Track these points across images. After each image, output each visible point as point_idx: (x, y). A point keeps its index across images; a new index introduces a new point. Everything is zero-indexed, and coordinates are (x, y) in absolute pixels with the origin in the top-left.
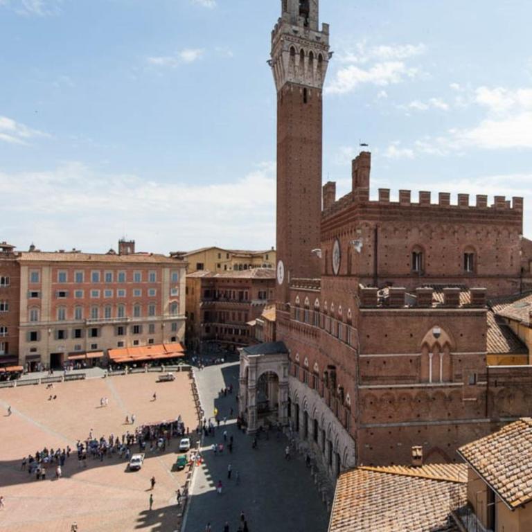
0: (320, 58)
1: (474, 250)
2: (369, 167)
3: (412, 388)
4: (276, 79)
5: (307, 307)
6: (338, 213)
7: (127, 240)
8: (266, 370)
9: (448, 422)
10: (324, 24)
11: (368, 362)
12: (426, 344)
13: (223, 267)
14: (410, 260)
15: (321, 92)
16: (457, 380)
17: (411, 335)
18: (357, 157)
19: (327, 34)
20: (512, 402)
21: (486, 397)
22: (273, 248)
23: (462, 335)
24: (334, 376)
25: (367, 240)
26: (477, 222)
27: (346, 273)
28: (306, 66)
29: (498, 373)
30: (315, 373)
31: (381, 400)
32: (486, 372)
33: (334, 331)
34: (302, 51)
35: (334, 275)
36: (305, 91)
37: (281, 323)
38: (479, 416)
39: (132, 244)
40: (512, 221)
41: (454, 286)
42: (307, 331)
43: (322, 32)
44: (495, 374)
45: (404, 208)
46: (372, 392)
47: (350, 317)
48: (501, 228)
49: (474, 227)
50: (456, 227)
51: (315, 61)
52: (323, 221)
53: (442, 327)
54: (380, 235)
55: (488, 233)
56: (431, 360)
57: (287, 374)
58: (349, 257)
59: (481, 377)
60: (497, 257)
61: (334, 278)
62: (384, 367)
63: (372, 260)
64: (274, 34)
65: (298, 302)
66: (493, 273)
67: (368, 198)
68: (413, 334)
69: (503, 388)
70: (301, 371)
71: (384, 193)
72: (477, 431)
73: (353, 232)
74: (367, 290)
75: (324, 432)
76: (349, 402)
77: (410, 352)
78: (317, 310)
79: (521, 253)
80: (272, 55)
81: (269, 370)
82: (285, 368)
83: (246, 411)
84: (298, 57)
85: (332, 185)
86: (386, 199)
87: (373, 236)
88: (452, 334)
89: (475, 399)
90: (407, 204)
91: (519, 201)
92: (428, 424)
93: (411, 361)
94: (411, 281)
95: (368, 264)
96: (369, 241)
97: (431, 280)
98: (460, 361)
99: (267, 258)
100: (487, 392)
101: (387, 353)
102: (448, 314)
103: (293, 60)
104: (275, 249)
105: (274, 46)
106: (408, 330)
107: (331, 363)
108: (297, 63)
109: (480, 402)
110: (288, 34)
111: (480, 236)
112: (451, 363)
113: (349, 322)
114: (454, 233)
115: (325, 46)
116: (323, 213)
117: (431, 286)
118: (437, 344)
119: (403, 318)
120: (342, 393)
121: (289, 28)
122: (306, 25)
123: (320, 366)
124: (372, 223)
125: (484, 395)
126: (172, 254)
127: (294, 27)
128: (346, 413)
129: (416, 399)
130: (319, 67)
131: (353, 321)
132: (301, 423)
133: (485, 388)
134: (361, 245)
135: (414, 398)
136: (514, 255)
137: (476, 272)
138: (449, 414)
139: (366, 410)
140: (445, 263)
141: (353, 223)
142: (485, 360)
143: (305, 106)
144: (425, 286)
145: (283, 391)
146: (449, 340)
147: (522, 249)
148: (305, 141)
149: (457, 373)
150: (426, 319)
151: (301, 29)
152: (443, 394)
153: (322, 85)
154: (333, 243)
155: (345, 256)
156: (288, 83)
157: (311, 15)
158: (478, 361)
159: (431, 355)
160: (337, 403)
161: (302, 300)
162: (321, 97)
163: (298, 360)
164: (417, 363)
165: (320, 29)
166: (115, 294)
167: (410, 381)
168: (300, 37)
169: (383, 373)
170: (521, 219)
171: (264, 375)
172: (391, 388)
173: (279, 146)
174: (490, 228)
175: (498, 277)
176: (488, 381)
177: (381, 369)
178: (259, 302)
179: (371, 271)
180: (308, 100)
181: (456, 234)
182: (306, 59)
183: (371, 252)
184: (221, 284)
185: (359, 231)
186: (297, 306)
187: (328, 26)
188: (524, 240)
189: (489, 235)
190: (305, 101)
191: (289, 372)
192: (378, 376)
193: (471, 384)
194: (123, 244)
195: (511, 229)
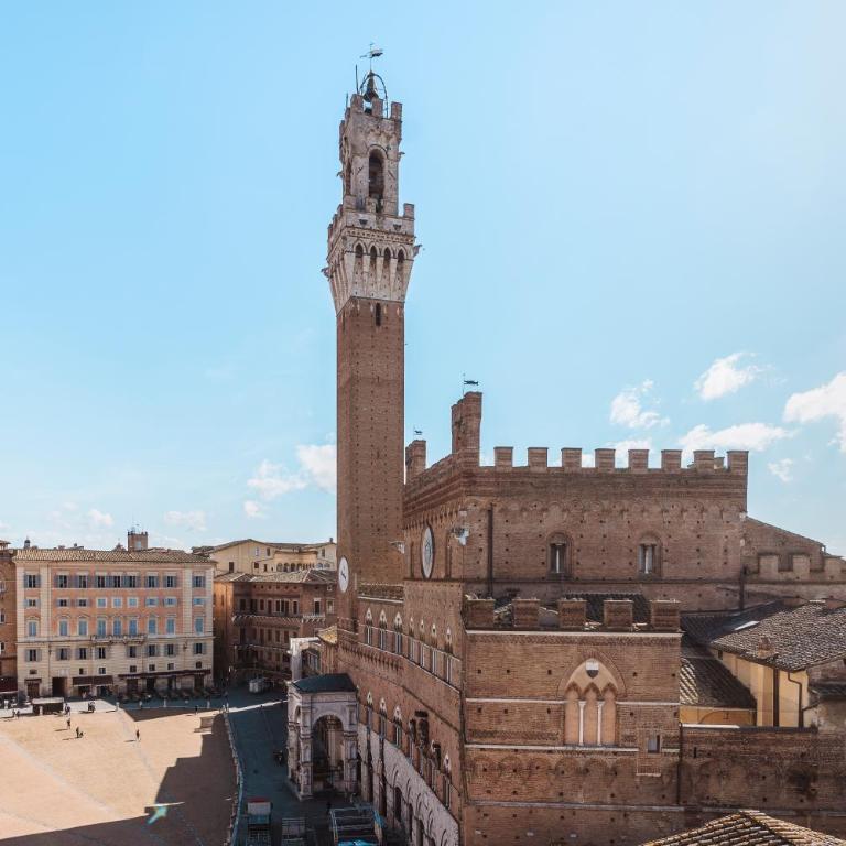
0: (401, 257)
1: (657, 538)
2: (479, 416)
3: (550, 752)
4: (335, 295)
5: (383, 626)
6: (429, 487)
7: (138, 531)
8: (324, 714)
9: (611, 807)
10: (406, 205)
11: (480, 710)
12: (574, 686)
13: (262, 568)
14: (545, 557)
15: (402, 307)
16: (626, 744)
17: (550, 672)
18: (461, 401)
19: (412, 219)
20: (723, 783)
21: (679, 774)
22: (331, 539)
23: (635, 674)
24: (425, 726)
25: (476, 526)
26: (662, 494)
27: (443, 576)
28: (379, 272)
29: (699, 736)
30: (396, 721)
31: (501, 767)
32: (678, 733)
33: (424, 662)
34: (373, 249)
35: (425, 579)
36: (378, 307)
37: (345, 648)
38: (664, 802)
39: (144, 536)
40: (726, 491)
41: (622, 597)
42: (382, 661)
43: (405, 217)
44: (694, 737)
45: (536, 476)
46: (487, 754)
47: (450, 641)
48: (706, 503)
49: (657, 502)
50: (626, 503)
51: (394, 262)
52: (407, 499)
53: (601, 660)
54: (498, 518)
55: (682, 511)
56: (582, 711)
57: (355, 721)
58: (448, 552)
59: (669, 741)
60: (698, 550)
61: (425, 583)
62: (504, 718)
63: (485, 555)
64: (331, 228)
65: (369, 617)
66: (690, 576)
67: (477, 462)
68: (553, 670)
69: (707, 759)
70: (375, 717)
71: (504, 454)
72: (662, 824)
73: (454, 515)
74: (477, 602)
75: (410, 806)
76: (449, 767)
77: (547, 696)
78: (399, 629)
79: (742, 542)
80: (329, 260)
81: (328, 713)
82: (351, 712)
83: (298, 768)
84: (367, 259)
85: (420, 446)
86: (507, 463)
87: (485, 521)
88: (619, 672)
89: (658, 775)
90: (541, 470)
91: (740, 458)
92: (577, 807)
93: (549, 711)
94: (547, 589)
95: (478, 562)
96: (479, 527)
97: (582, 586)
98: (632, 714)
99: (323, 555)
100: (680, 765)
101: (510, 698)
102: (611, 642)
103: (360, 264)
104: (335, 541)
105: (332, 246)
106: (544, 664)
107: (422, 708)
108: (366, 268)
109: (666, 780)
110: (353, 227)
111: (667, 517)
112: (617, 716)
113: (448, 649)
114: (622, 512)
115: (409, 237)
116: (407, 487)
117: (582, 596)
118: (593, 687)
119: (536, 645)
120: (438, 752)
121: (353, 218)
122: (379, 210)
123: (403, 712)
124: (484, 502)
125: (674, 769)
126: (195, 550)
127: (362, 216)
128: (445, 782)
129: (556, 769)
130: (399, 270)
131: (454, 647)
132: (377, 791)
133: (677, 759)
134: (466, 534)
135: (553, 767)
136: (730, 547)
137: (660, 575)
138: (613, 796)
139: (477, 781)
140: (606, 561)
141: (454, 501)
142: (676, 714)
143: (378, 330)
144: (572, 596)
145: (349, 744)
146: (613, 682)
147: (745, 537)
148: (378, 382)
149: (628, 732)
150: (573, 649)
151: (370, 217)
152: (602, 764)
153: (404, 296)
154: (423, 530)
155: (441, 551)
156: (353, 299)
157: (387, 194)
158: (664, 716)
159: (582, 704)
160: (431, 766)
161: (377, 616)
162: (402, 314)
163: (370, 701)
164: (560, 716)
165: (401, 213)
166: (125, 602)
167: (549, 742)
168: (371, 229)
169: (504, 728)
170: (744, 487)
171: (323, 720)
172: (516, 750)
173: (340, 391)
174: (686, 503)
175: (701, 582)
176: (681, 747)
177: (499, 722)
178: (313, 617)
179: (483, 574)
180: (383, 321)
181: (625, 515)
182: (380, 261)
183: (483, 543)
184: (261, 591)
185: (463, 514)
186: (369, 623)
187: (413, 206)
188: (749, 521)
189: (685, 514)
190: (378, 323)
191: (358, 719)
192: (496, 732)
193: (650, 752)
194: (132, 536)
195: (726, 503)
